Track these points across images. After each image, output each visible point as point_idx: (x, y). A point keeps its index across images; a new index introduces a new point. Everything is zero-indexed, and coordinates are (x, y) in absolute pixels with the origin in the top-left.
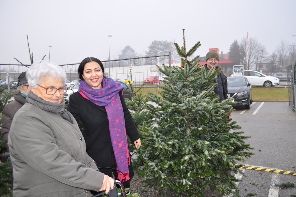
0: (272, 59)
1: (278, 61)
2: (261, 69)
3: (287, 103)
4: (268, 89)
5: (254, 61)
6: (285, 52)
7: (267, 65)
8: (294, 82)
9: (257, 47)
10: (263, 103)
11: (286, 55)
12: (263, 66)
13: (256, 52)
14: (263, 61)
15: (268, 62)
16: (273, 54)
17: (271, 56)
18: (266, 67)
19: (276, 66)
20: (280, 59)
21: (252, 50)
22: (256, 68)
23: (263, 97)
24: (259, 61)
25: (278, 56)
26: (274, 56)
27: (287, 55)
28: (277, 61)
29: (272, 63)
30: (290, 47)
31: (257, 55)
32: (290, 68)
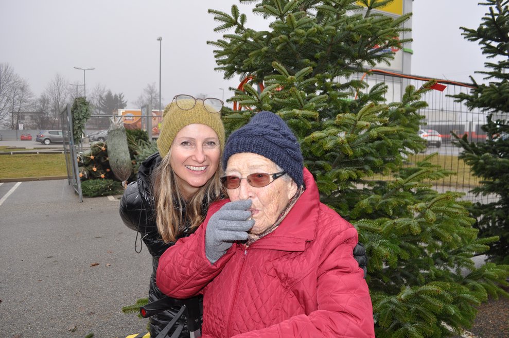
0: (41, 106)
1: (52, 111)
2: (22, 121)
3: (65, 180)
4: (30, 156)
5: (7, 106)
6: (63, 95)
7: (33, 116)
8: (72, 139)
9: (13, 81)
10: (19, 183)
11: (64, 101)
12: (26, 117)
13: (11, 91)
14: (24, 107)
15: (35, 110)
16: (42, 96)
17: (40, 100)
18: (31, 120)
19: (48, 117)
20: (55, 107)
21: (3, 86)
22: (11, 119)
23: (20, 173)
24: (17, 107)
25: (52, 101)
26: (44, 101)
27: (66, 100)
28: (49, 109)
29: (41, 112)
30: (71, 86)
31: (12, 96)
32: (65, 113)
